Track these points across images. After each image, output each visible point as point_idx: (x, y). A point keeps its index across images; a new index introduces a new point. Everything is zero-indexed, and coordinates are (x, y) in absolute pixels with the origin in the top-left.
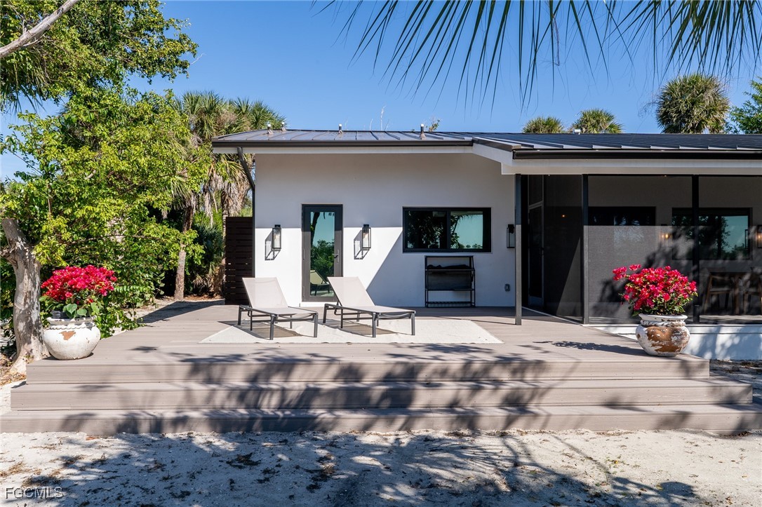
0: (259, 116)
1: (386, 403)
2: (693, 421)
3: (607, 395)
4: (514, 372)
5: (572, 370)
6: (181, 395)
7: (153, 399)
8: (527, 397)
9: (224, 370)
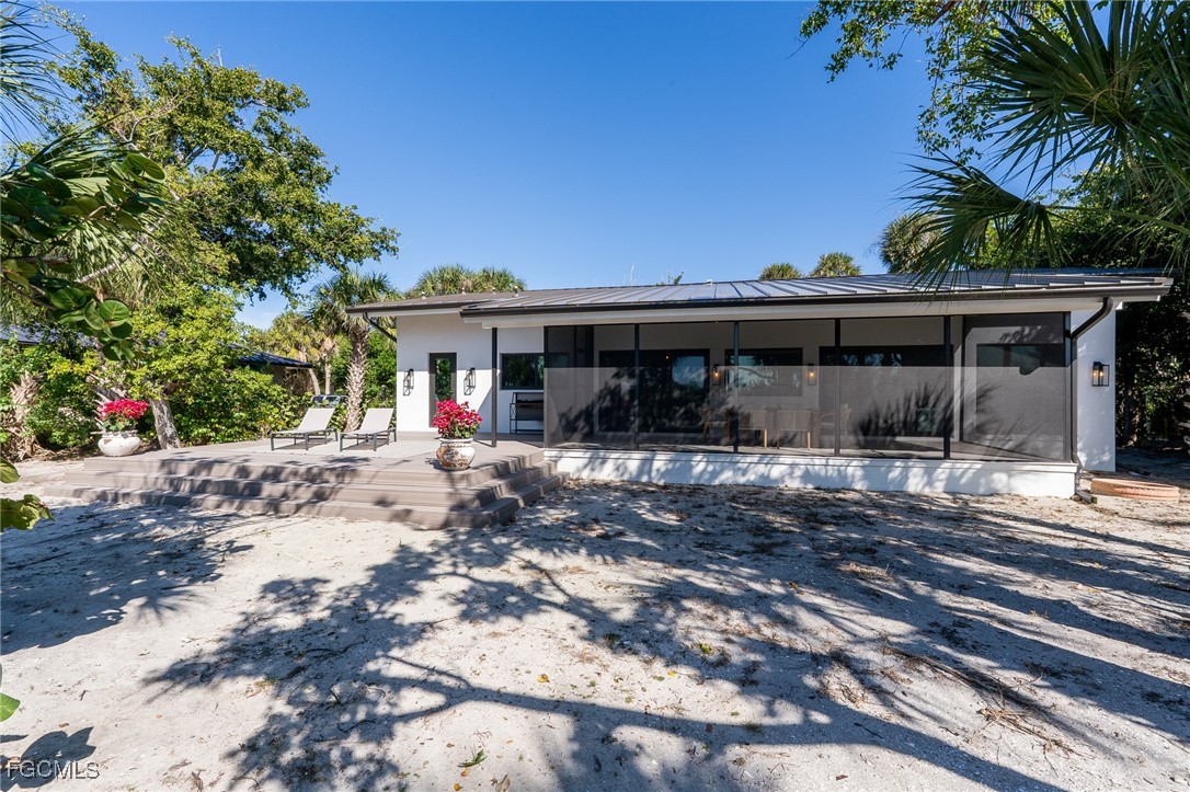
0: (502, 281)
1: (247, 492)
2: (414, 516)
3: (377, 495)
4: (338, 476)
5: (374, 477)
6: (142, 480)
7: (129, 482)
8: (328, 493)
9: (177, 466)
